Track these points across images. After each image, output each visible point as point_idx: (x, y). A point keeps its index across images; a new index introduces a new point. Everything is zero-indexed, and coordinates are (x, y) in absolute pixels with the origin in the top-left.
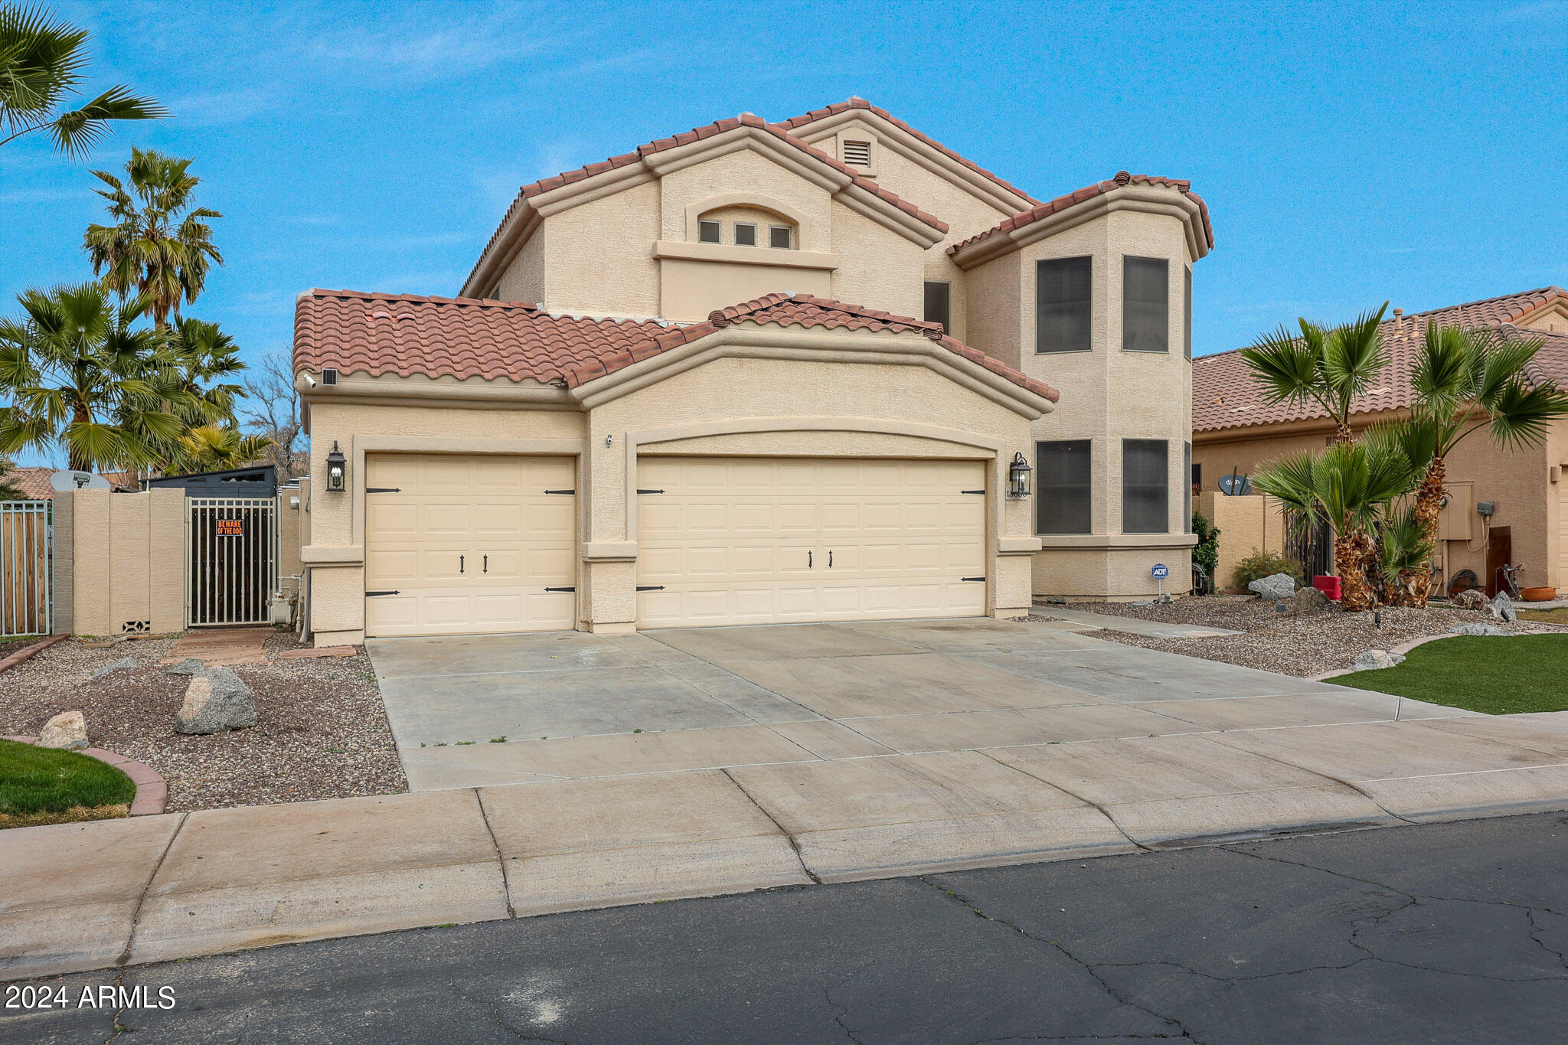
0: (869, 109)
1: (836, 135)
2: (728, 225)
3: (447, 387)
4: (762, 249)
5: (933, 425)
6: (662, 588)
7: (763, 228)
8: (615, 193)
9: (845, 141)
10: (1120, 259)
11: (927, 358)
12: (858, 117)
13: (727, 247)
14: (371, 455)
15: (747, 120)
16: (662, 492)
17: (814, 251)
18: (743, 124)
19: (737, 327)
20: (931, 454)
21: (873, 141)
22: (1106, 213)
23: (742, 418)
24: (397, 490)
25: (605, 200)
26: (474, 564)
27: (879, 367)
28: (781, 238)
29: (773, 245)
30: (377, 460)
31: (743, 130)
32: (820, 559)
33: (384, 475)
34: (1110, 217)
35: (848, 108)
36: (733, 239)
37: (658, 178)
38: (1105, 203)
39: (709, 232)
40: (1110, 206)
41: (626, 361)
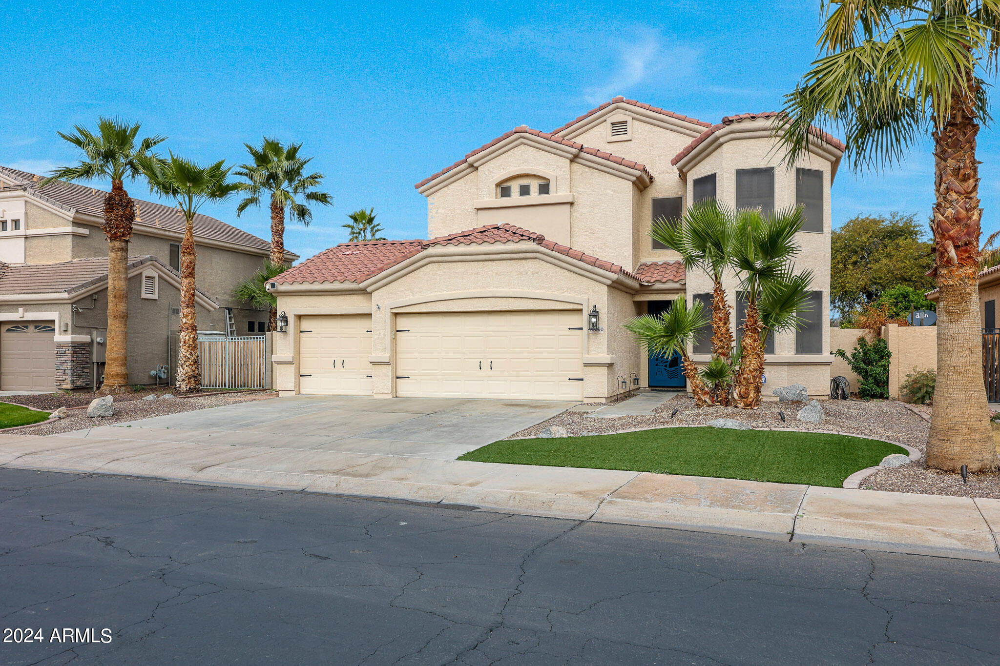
0: (623, 102)
1: (606, 121)
2: (515, 186)
3: (317, 286)
4: (535, 196)
5: (544, 291)
6: (408, 377)
7: (534, 185)
8: (458, 180)
9: (611, 123)
10: (734, 172)
11: (538, 254)
12: (617, 108)
13: (515, 198)
14: (300, 317)
15: (518, 130)
16: (408, 331)
17: (560, 194)
18: (516, 132)
19: (433, 248)
20: (542, 308)
21: (629, 119)
22: (721, 144)
23: (440, 293)
24: (311, 331)
25: (454, 183)
26: (339, 364)
27: (512, 261)
28: (544, 189)
29: (540, 193)
30: (304, 319)
31: (517, 135)
32: (486, 365)
33: (305, 325)
34: (725, 146)
35: (609, 104)
36: (518, 193)
37: (477, 169)
38: (717, 139)
39: (505, 192)
40: (722, 140)
41: (382, 270)
